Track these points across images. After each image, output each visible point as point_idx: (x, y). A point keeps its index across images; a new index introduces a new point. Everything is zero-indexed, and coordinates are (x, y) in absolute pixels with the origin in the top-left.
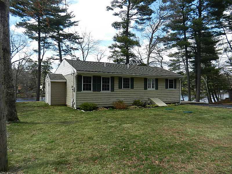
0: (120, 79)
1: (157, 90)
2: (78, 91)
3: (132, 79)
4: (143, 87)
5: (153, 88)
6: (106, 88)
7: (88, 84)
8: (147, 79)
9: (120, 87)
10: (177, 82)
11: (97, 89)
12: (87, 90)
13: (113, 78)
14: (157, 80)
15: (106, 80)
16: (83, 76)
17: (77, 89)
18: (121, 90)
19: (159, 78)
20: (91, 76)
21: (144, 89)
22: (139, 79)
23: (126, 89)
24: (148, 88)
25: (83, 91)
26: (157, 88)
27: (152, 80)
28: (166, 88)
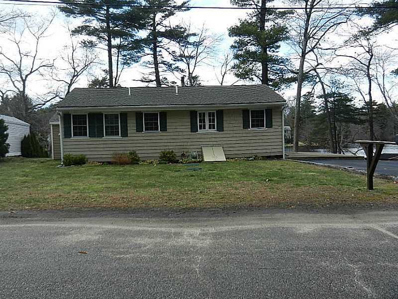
0: (138, 115)
1: (220, 133)
2: (65, 138)
3: (164, 115)
4: (187, 127)
5: (210, 128)
6: (113, 132)
7: (81, 127)
8: (197, 111)
9: (139, 129)
10: (273, 114)
11: (96, 133)
12: (80, 135)
13: (124, 116)
14: (220, 114)
15: (112, 118)
16: (73, 115)
17: (65, 135)
18: (140, 134)
19: (224, 108)
20: (86, 114)
21: (191, 132)
22: (178, 113)
23: (152, 133)
24: (200, 129)
26: (220, 128)
27: (209, 113)
28: (244, 128)
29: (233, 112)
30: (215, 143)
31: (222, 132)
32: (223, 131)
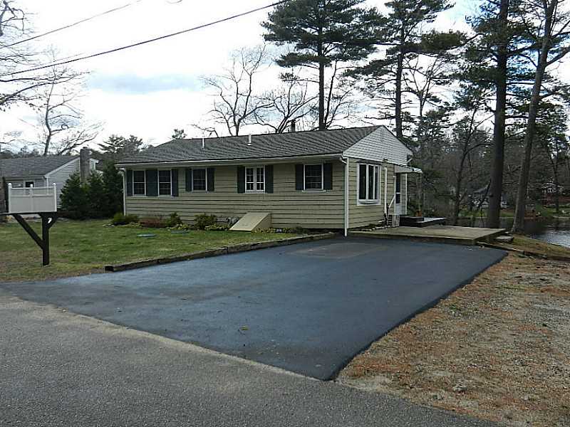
0: (188, 171)
1: (269, 194)
2: (128, 195)
3: (211, 170)
4: (234, 186)
5: (258, 189)
6: (166, 190)
7: (140, 184)
8: (244, 167)
9: (188, 189)
10: (334, 170)
12: (139, 192)
13: (176, 171)
14: (270, 169)
15: (165, 174)
16: (134, 172)
18: (188, 193)
19: (274, 163)
20: (143, 170)
21: (238, 192)
23: (198, 193)
24: (247, 189)
25: (134, 196)
26: (270, 189)
27: (258, 169)
28: (296, 189)
29: (284, 167)
30: (263, 207)
31: (272, 194)
32: (272, 192)
